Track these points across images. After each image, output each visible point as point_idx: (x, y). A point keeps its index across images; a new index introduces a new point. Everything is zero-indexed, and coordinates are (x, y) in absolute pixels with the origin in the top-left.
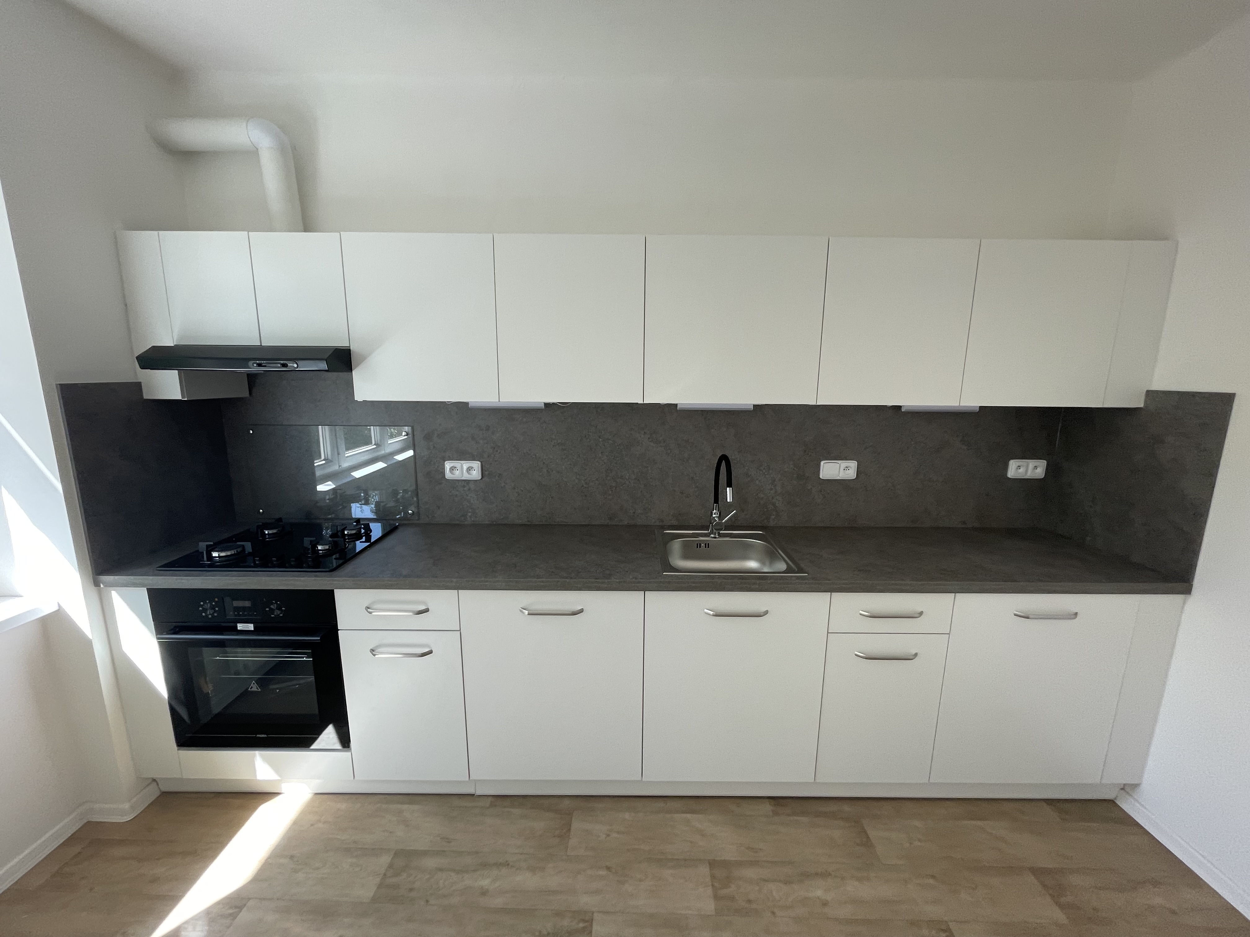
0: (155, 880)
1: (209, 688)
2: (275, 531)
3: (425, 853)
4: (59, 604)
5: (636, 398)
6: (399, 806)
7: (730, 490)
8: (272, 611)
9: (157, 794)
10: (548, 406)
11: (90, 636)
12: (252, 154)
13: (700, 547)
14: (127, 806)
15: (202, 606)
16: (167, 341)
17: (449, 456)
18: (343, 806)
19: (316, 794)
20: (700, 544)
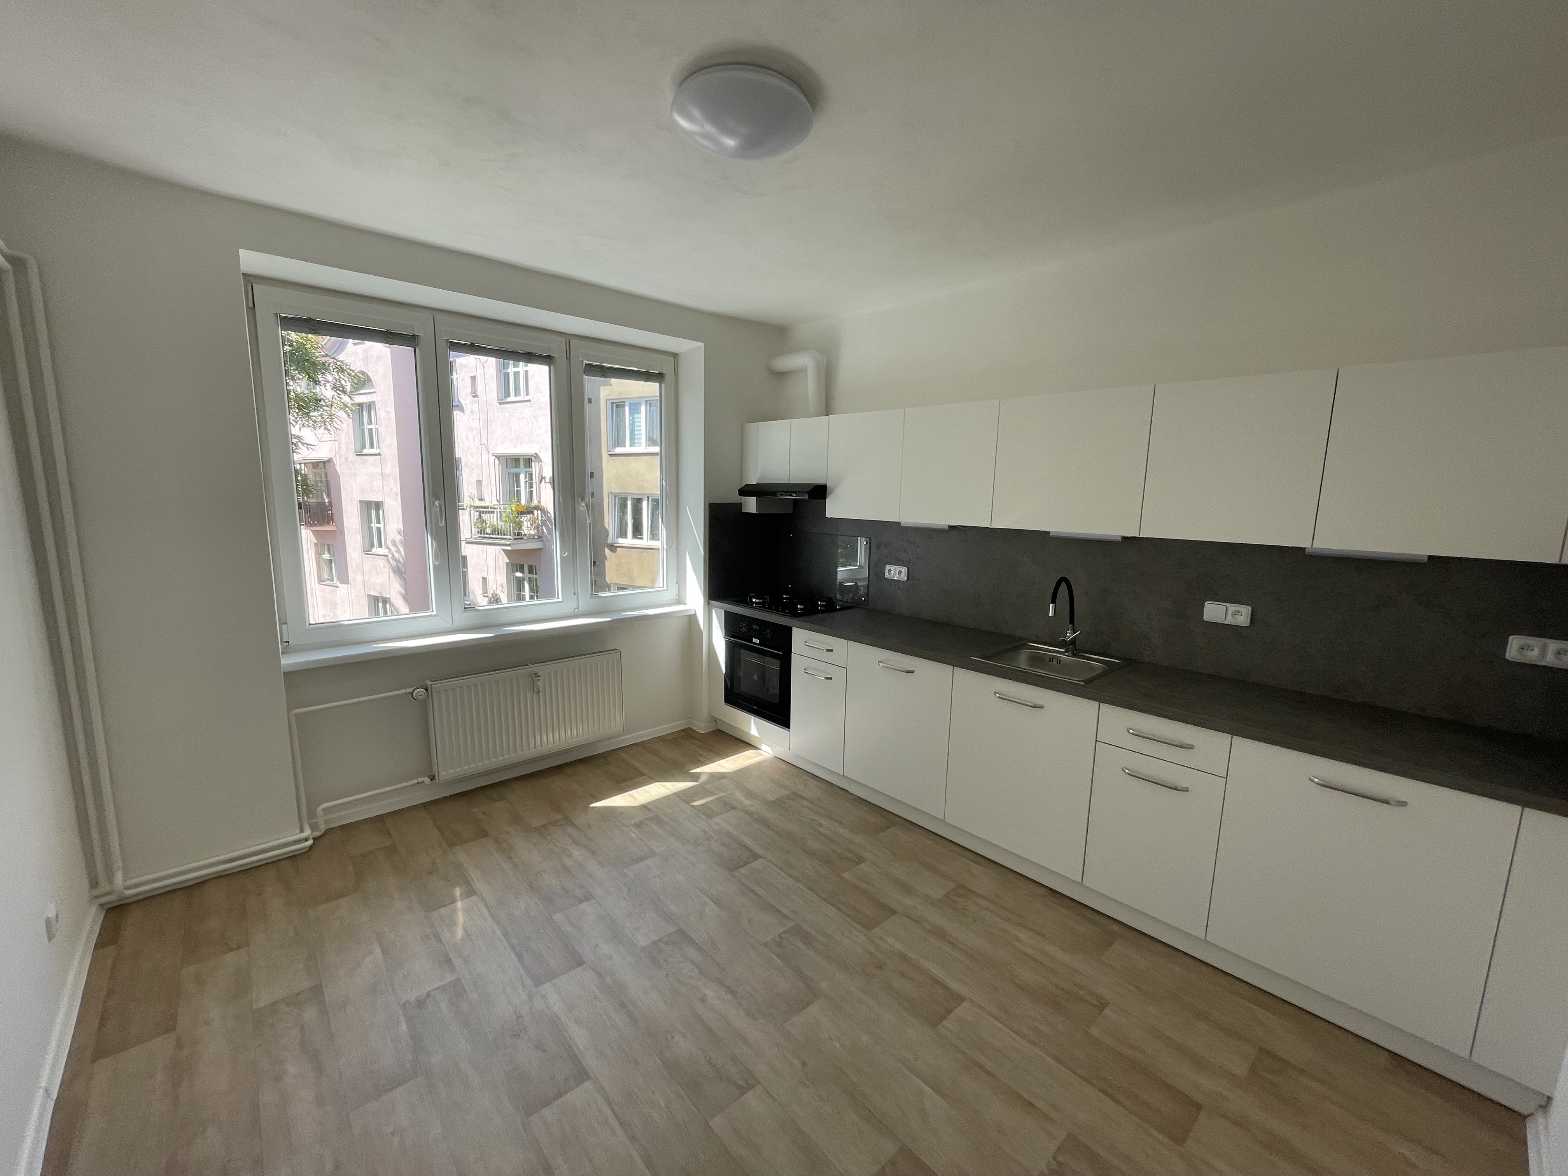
0: (701, 755)
1: (741, 674)
2: (788, 596)
3: (805, 799)
4: (695, 612)
5: (985, 524)
6: (808, 778)
7: (1053, 606)
8: (767, 633)
9: (716, 729)
10: (951, 527)
11: (703, 631)
12: (803, 371)
13: (1052, 662)
14: (703, 725)
15: (742, 624)
16: (753, 480)
17: (889, 562)
18: (783, 766)
19: (775, 757)
20: (1053, 659)
